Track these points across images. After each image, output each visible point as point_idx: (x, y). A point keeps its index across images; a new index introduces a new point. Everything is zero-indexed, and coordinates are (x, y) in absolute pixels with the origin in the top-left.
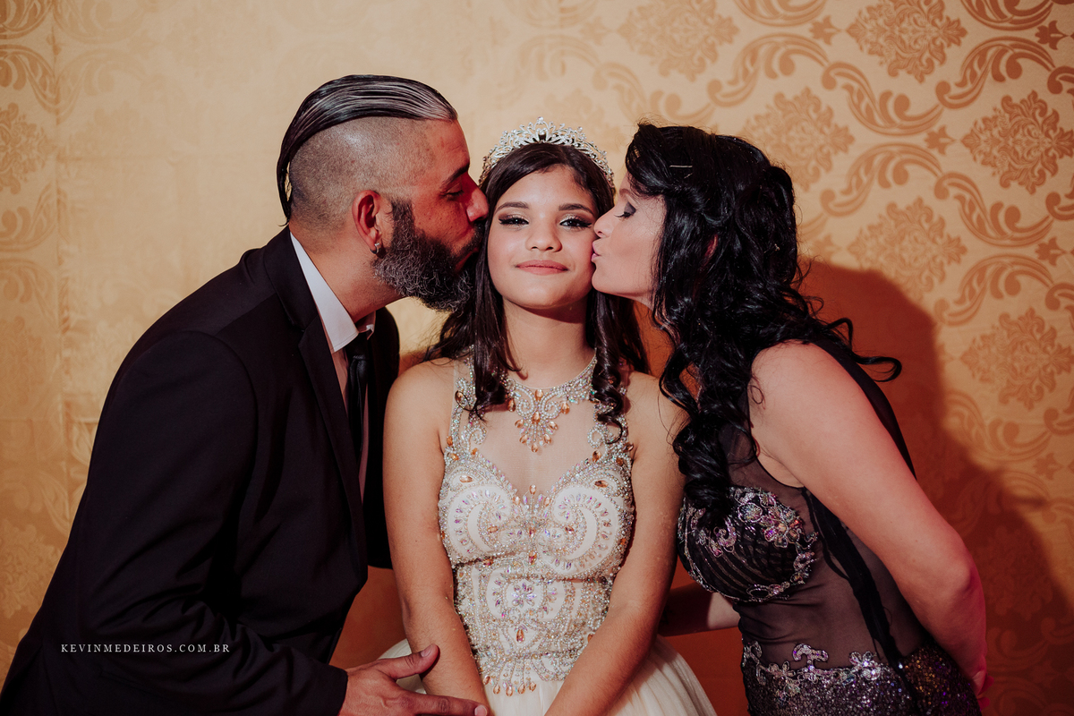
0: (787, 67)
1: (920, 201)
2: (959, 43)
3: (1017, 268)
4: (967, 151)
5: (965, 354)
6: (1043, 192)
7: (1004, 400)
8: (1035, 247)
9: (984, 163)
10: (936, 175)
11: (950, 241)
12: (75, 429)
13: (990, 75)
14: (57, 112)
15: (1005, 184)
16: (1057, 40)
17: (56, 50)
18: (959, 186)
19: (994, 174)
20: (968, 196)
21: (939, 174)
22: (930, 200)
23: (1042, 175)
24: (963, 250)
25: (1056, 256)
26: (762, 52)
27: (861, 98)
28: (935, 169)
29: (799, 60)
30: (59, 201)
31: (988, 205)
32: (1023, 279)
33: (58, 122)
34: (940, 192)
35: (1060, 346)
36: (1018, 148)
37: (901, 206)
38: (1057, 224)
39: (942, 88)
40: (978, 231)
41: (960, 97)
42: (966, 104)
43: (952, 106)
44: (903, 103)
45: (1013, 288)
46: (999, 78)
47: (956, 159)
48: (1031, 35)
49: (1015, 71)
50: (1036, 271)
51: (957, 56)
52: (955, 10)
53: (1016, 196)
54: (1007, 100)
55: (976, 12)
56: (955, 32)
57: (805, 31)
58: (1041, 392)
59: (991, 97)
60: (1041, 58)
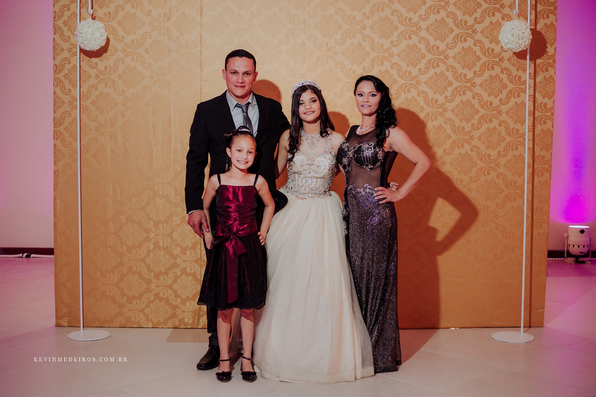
0: (382, 64)
1: (413, 97)
2: (424, 59)
3: (437, 114)
4: (425, 85)
6: (444, 95)
8: (442, 109)
9: (429, 88)
10: (418, 91)
11: (421, 107)
13: (431, 67)
14: (201, 69)
15: (435, 93)
16: (448, 58)
18: (423, 93)
19: (432, 91)
20: (425, 96)
22: (416, 97)
23: (444, 91)
24: (424, 109)
25: (447, 111)
26: (376, 60)
27: (400, 71)
28: (417, 89)
29: (385, 62)
31: (430, 98)
32: (439, 117)
33: (201, 72)
34: (419, 95)
35: (447, 133)
36: (438, 85)
37: (409, 98)
38: (447, 103)
39: (420, 70)
40: (428, 105)
41: (424, 72)
42: (426, 74)
43: (422, 74)
44: (410, 73)
45: (436, 119)
46: (434, 68)
47: (423, 87)
48: (442, 57)
49: (438, 66)
50: (442, 115)
51: (424, 62)
52: (424, 51)
53: (437, 96)
54: (435, 73)
55: (429, 51)
56: (424, 56)
57: (386, 55)
58: (442, 144)
59: (432, 72)
60: (444, 63)
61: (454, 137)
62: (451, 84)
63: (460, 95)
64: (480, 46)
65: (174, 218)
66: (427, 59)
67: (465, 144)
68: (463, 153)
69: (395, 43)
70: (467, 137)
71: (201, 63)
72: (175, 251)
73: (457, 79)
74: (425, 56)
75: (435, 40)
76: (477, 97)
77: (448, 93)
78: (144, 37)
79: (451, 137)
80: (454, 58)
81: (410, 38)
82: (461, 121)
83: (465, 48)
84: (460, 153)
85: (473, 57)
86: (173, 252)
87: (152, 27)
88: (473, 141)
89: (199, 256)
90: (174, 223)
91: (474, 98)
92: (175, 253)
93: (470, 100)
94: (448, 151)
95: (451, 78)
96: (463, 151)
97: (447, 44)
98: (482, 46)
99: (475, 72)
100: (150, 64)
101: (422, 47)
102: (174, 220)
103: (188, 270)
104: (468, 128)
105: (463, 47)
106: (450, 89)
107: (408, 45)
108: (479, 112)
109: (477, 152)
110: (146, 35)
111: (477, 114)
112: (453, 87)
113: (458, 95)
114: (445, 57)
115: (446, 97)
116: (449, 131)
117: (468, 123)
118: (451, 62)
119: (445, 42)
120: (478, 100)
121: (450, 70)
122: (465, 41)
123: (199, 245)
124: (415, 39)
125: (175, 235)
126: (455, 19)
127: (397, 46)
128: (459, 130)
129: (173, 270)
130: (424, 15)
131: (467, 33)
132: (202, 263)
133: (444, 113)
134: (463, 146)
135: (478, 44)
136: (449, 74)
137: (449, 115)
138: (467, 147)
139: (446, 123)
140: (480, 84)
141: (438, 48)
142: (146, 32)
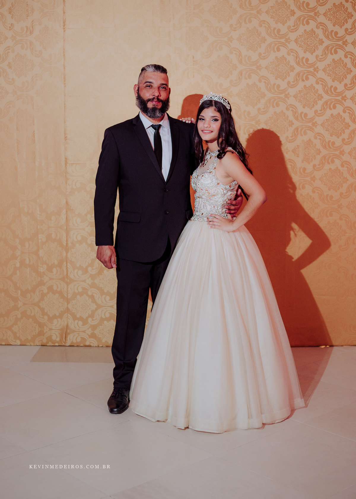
0: (250, 77)
1: (282, 111)
2: (293, 71)
3: (306, 128)
4: (294, 99)
5: (293, 150)
6: (314, 109)
7: (303, 162)
8: (311, 123)
9: (299, 102)
10: (286, 104)
11: (290, 121)
12: (68, 165)
13: (301, 80)
14: (65, 84)
15: (304, 107)
17: (64, 68)
18: (292, 107)
19: (301, 105)
20: (294, 110)
21: (287, 104)
22: (285, 111)
23: (313, 105)
24: (293, 124)
25: (316, 126)
26: (243, 73)
27: (268, 85)
28: (286, 103)
30: (65, 107)
31: (299, 112)
32: (308, 131)
33: (65, 86)
34: (287, 109)
35: (317, 148)
36: (308, 98)
38: (317, 118)
39: (289, 83)
40: (297, 119)
41: (293, 85)
42: (295, 87)
43: (291, 87)
44: (279, 86)
45: (305, 133)
46: (303, 80)
47: (292, 101)
48: (311, 69)
49: (307, 79)
50: (311, 129)
51: (292, 75)
52: (293, 63)
53: (307, 110)
54: (305, 86)
55: (298, 64)
56: (292, 69)
57: (254, 68)
58: (312, 160)
59: (301, 85)
60: (314, 75)
61: (324, 152)
62: (320, 97)
63: (331, 109)
64: (351, 58)
65: (39, 235)
66: (296, 71)
67: (335, 159)
68: (333, 168)
69: (263, 55)
70: (337, 153)
71: (65, 78)
72: (41, 268)
73: (327, 93)
74: (294, 69)
75: (305, 52)
76: (347, 111)
77: (318, 107)
78: (6, 52)
79: (320, 152)
80: (324, 70)
81: (278, 50)
82: (331, 136)
83: (336, 60)
84: (330, 169)
85: (344, 69)
86: (39, 270)
87: (14, 41)
88: (343, 156)
89: (65, 274)
90: (40, 241)
91: (344, 112)
92: (42, 271)
93: (341, 114)
94: (318, 166)
95: (321, 91)
96: (333, 167)
97: (317, 56)
98: (353, 57)
99: (346, 85)
100: (13, 79)
101: (291, 59)
102: (39, 238)
103: (55, 288)
104: (338, 142)
105: (333, 60)
106: (320, 103)
107: (276, 57)
108: (350, 126)
109: (348, 168)
110: (9, 49)
111: (348, 129)
112: (323, 100)
113: (328, 109)
114: (315, 70)
115: (316, 111)
116: (319, 146)
117: (338, 137)
118: (321, 74)
119: (315, 54)
120: (348, 114)
121: (320, 83)
122: (336, 52)
123: (65, 263)
124: (283, 51)
125: (41, 253)
126: (325, 30)
127: (265, 59)
128: (329, 145)
129: (39, 288)
130: (293, 26)
131: (338, 45)
132: (68, 281)
133: (314, 127)
134: (333, 162)
135: (349, 56)
136: (319, 87)
137: (319, 129)
138: (338, 162)
139: (316, 138)
140: (351, 97)
141: (307, 60)
142: (9, 47)
